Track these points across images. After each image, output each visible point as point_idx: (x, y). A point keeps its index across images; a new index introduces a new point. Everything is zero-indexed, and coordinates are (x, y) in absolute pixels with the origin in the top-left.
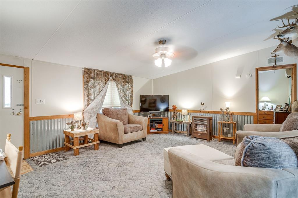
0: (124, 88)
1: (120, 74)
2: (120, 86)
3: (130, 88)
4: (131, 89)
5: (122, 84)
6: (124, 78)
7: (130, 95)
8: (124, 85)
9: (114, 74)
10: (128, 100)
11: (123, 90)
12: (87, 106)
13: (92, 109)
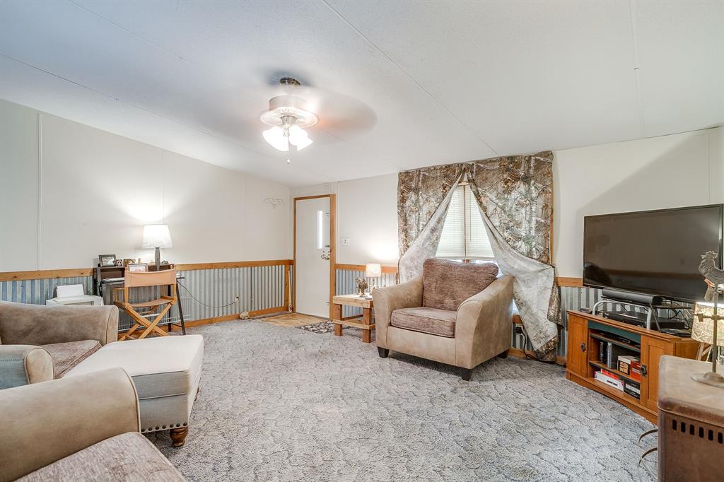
0: (507, 200)
1: (491, 161)
2: (490, 196)
3: (534, 195)
4: (541, 201)
5: (500, 189)
6: (508, 170)
7: (537, 221)
8: (508, 191)
9: (473, 164)
10: (527, 240)
11: (503, 208)
12: (403, 252)
13: (412, 259)
